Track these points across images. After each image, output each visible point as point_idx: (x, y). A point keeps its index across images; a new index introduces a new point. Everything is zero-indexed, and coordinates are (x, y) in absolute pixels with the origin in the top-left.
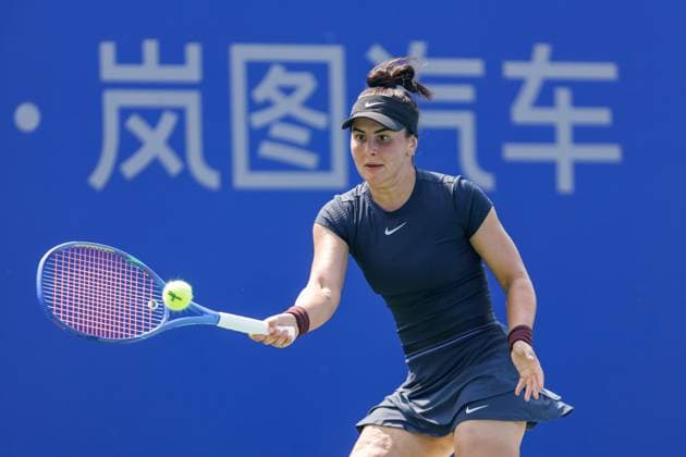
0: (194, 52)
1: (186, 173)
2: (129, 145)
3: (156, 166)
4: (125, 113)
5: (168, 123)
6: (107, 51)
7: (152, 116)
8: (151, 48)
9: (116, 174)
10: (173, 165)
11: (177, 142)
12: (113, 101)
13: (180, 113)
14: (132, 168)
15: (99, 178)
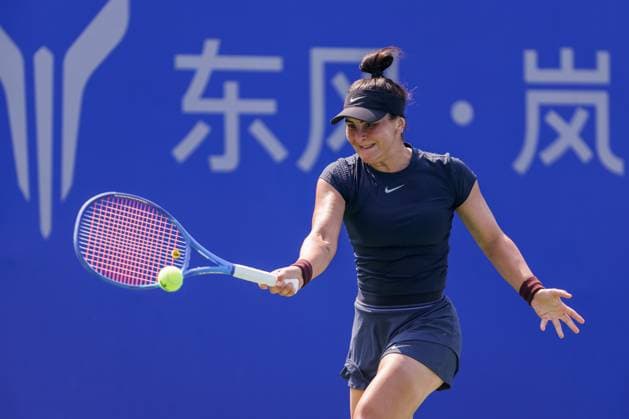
0: (603, 59)
1: (595, 159)
2: (548, 136)
3: (570, 155)
4: (544, 110)
5: (581, 117)
6: (530, 58)
7: (567, 112)
8: (567, 56)
9: (537, 161)
10: (584, 154)
11: (588, 134)
12: (534, 100)
13: (591, 110)
14: (550, 156)
15: (522, 164)
